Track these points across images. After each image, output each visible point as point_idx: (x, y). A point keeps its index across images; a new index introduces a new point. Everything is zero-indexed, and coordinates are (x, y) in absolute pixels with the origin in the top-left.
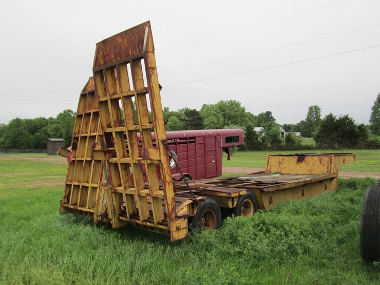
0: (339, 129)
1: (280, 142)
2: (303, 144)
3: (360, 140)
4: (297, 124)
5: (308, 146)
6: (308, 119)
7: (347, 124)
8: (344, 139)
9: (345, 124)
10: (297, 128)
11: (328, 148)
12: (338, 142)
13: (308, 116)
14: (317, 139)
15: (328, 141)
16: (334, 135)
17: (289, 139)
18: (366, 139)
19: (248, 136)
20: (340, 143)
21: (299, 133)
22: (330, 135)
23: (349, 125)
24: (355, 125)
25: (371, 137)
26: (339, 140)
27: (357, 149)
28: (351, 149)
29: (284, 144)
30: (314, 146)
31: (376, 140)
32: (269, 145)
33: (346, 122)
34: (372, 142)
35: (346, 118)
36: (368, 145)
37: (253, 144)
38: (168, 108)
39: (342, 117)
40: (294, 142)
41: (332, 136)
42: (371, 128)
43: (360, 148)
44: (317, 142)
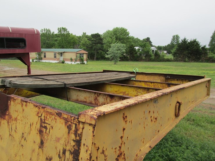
0: (189, 48)
1: (151, 56)
2: (165, 58)
3: (202, 56)
4: (165, 46)
5: (169, 59)
6: (172, 43)
7: (195, 45)
8: (192, 55)
9: (193, 45)
10: (165, 48)
11: (181, 60)
12: (188, 57)
13: (172, 42)
14: (174, 54)
15: (181, 56)
16: (186, 52)
17: (156, 54)
18: (206, 55)
19: (131, 51)
20: (189, 58)
21: (166, 51)
22: (183, 52)
23: (196, 46)
24: (200, 46)
25: (210, 55)
26: (189, 56)
27: (200, 62)
28: (196, 62)
29: (153, 57)
30: (173, 59)
31: (213, 57)
32: (144, 58)
33: (194, 43)
34: (210, 58)
35: (195, 41)
36: (208, 60)
37: (134, 57)
38: (85, 33)
39: (192, 40)
40: (160, 56)
41: (184, 53)
42: (209, 49)
43: (202, 62)
44: (174, 56)
